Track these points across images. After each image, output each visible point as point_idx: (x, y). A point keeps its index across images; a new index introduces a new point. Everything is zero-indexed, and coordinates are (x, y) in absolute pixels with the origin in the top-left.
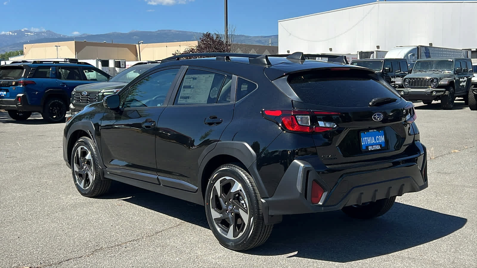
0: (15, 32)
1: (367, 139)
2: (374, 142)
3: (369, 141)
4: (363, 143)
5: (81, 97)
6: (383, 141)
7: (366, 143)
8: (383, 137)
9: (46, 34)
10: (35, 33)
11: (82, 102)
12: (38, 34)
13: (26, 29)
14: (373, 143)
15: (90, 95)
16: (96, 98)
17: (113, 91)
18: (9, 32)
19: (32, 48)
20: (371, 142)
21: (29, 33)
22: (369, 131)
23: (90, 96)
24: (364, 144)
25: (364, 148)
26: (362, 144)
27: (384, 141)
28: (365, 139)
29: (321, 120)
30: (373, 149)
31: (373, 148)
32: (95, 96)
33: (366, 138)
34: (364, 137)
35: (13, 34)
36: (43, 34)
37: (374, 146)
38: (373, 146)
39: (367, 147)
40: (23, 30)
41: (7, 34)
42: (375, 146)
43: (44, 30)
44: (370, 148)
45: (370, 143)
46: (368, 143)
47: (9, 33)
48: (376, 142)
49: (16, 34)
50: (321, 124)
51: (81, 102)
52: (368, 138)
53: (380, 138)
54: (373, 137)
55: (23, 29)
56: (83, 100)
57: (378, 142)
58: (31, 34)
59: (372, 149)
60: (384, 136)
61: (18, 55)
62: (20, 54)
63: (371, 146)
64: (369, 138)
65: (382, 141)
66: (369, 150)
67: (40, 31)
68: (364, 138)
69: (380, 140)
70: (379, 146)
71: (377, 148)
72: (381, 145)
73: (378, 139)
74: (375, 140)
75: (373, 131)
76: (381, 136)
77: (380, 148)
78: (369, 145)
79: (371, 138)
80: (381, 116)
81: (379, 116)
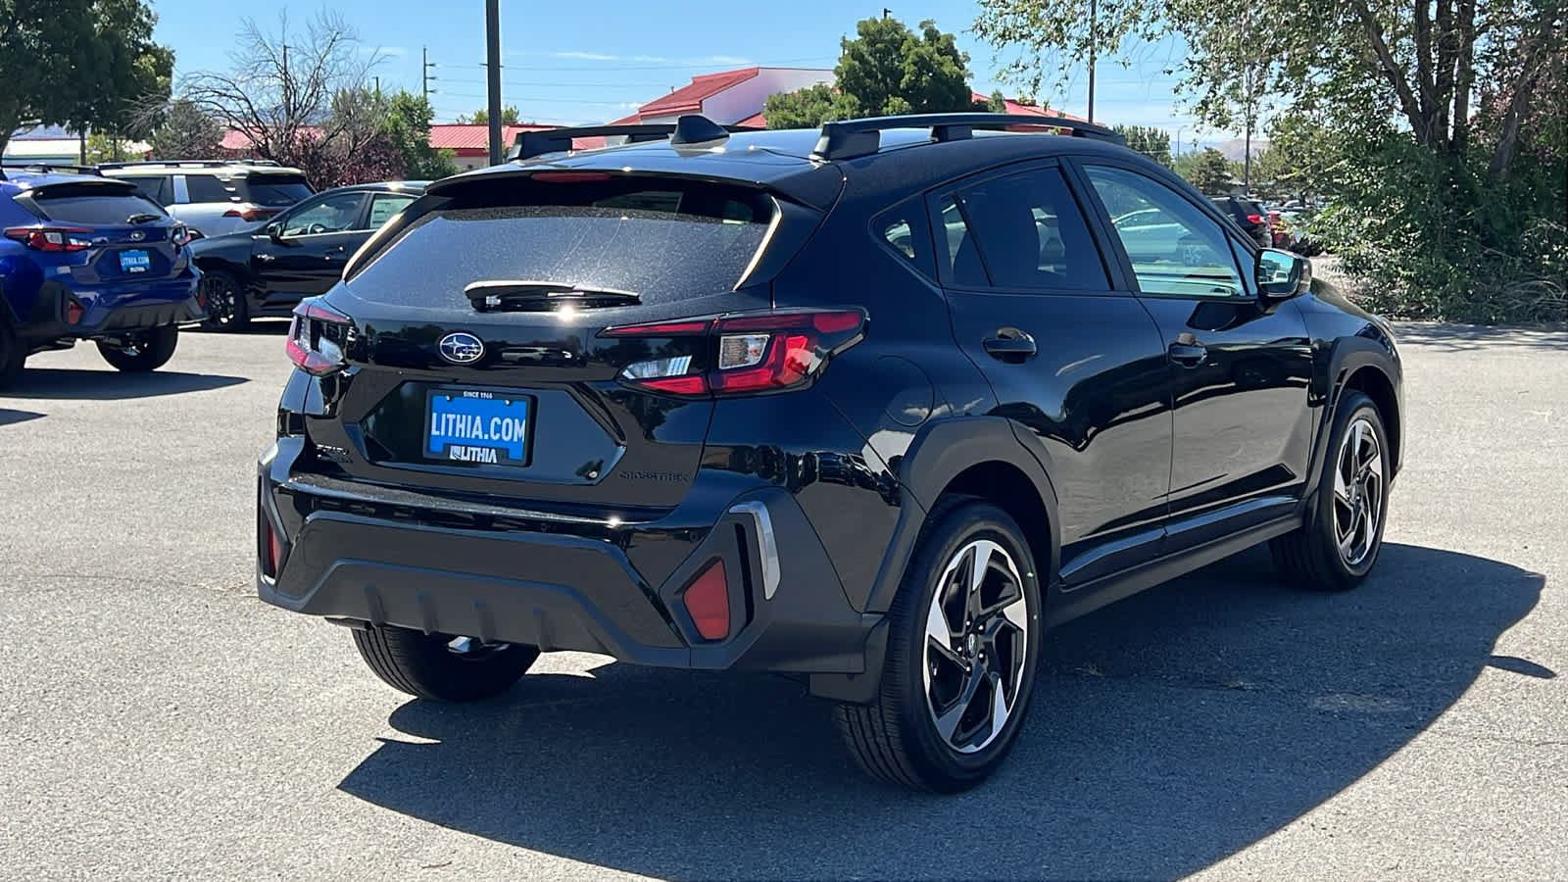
1: (455, 421)
2: (477, 436)
3: (460, 430)
4: (438, 428)
6: (519, 439)
7: (450, 434)
8: (521, 425)
14: (473, 436)
20: (460, 434)
22: (462, 396)
24: (443, 433)
25: (437, 447)
26: (434, 432)
27: (524, 440)
28: (447, 420)
30: (468, 459)
31: (465, 454)
33: (454, 416)
34: (447, 413)
37: (474, 449)
38: (469, 449)
39: (447, 448)
42: (480, 450)
44: (456, 453)
45: (463, 435)
46: (457, 435)
48: (486, 437)
52: (459, 416)
53: (507, 424)
54: (478, 418)
57: (496, 438)
59: (463, 458)
60: (525, 422)
63: (461, 446)
64: (464, 417)
65: (515, 439)
66: (452, 457)
68: (444, 415)
69: (507, 434)
70: (493, 451)
71: (481, 458)
72: (507, 450)
73: (498, 429)
74: (486, 430)
75: (480, 395)
76: (517, 421)
77: (495, 461)
78: (456, 442)
79: (470, 417)
80: (473, 345)
81: (463, 345)
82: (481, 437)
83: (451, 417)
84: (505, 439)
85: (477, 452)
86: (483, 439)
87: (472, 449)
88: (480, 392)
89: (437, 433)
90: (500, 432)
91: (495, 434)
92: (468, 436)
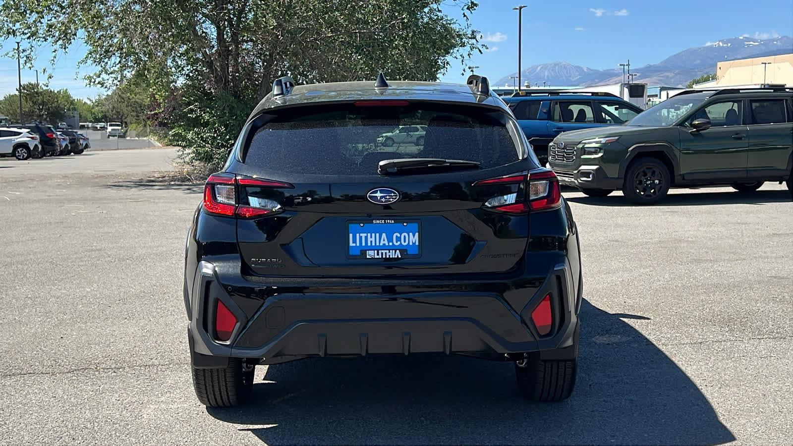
0: (728, 41)
1: (366, 238)
2: (384, 244)
3: (371, 241)
4: (354, 241)
5: (557, 151)
6: (413, 243)
7: (364, 244)
8: (414, 235)
9: (780, 42)
10: (761, 41)
11: (558, 160)
12: (766, 43)
13: (746, 36)
14: (381, 245)
15: (567, 148)
16: (573, 153)
17: (601, 141)
18: (718, 42)
19: (730, 67)
20: (376, 244)
21: (751, 43)
22: (372, 223)
23: (568, 150)
24: (358, 245)
25: (355, 252)
26: (351, 244)
27: (417, 244)
28: (361, 238)
29: (254, 195)
30: (380, 257)
31: (378, 255)
32: (572, 150)
33: (366, 235)
34: (359, 233)
35: (724, 45)
36: (775, 42)
37: (384, 252)
38: (380, 251)
39: (363, 252)
40: (741, 38)
41: (716, 45)
42: (388, 251)
43: (776, 36)
44: (370, 254)
45: (373, 244)
46: (369, 244)
47: (718, 44)
48: (391, 244)
49: (729, 44)
50: (254, 202)
51: (556, 159)
52: (369, 235)
53: (405, 237)
54: (384, 234)
55: (741, 36)
56: (558, 155)
57: (397, 244)
58: (754, 44)
59: (376, 257)
60: (417, 234)
61: (707, 80)
62: (711, 79)
63: (374, 250)
64: (373, 235)
65: (411, 244)
66: (368, 257)
67: (770, 38)
68: (358, 235)
69: (405, 242)
70: (398, 251)
71: (389, 256)
72: (406, 250)
73: (398, 239)
74: (390, 239)
75: (385, 222)
76: (411, 234)
77: (400, 256)
78: (368, 249)
79: (378, 235)
80: (393, 194)
81: (385, 195)
82: (387, 244)
83: (363, 235)
84: (403, 243)
85: (386, 253)
86: (389, 245)
87: (382, 251)
88: (385, 220)
89: (354, 245)
90: (400, 241)
91: (397, 242)
92: (378, 244)
